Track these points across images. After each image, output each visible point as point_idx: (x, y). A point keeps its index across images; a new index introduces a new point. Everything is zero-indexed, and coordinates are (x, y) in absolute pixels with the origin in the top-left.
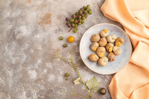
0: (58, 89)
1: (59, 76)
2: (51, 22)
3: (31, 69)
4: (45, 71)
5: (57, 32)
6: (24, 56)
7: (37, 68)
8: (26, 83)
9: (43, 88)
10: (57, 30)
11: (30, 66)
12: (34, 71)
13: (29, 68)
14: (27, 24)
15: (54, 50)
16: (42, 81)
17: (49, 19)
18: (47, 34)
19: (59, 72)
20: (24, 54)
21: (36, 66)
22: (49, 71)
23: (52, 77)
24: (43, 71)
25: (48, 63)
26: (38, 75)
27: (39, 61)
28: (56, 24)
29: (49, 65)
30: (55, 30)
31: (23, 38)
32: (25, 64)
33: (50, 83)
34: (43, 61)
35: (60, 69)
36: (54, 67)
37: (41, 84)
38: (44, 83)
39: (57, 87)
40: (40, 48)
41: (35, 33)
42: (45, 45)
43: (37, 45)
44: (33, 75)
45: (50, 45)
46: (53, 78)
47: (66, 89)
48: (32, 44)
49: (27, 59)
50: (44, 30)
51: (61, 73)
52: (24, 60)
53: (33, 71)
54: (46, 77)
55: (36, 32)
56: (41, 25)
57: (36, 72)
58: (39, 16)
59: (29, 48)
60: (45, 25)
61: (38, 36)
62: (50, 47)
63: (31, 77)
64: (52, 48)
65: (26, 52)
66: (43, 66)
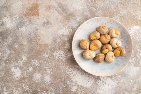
0: (45, 90)
1: (46, 75)
2: (39, 14)
3: (14, 67)
4: (31, 69)
5: (45, 24)
6: (7, 52)
7: (22, 65)
8: (8, 82)
9: (28, 89)
10: (46, 23)
11: (14, 63)
12: (18, 69)
13: (12, 65)
14: (11, 15)
15: (41, 45)
16: (26, 81)
17: (36, 10)
18: (34, 26)
19: (46, 70)
20: (7, 49)
21: (21, 63)
22: (35, 69)
23: (37, 77)
24: (28, 69)
25: (34, 61)
26: (22, 74)
27: (24, 58)
28: (44, 16)
29: (35, 62)
30: (43, 23)
31: (7, 30)
32: (8, 61)
33: (35, 83)
34: (28, 58)
35: (47, 68)
36: (40, 64)
37: (25, 83)
38: (28, 83)
39: (43, 88)
40: (25, 43)
41: (21, 26)
42: (31, 40)
43: (23, 39)
44: (17, 73)
45: (36, 40)
46: (39, 77)
47: (54, 90)
48: (17, 38)
49: (10, 55)
50: (31, 23)
51: (48, 71)
52: (6, 56)
53: (16, 68)
54: (31, 76)
55: (21, 24)
56: (27, 16)
57: (20, 70)
58: (26, 6)
59: (13, 43)
60: (32, 17)
61: (23, 29)
62: (36, 42)
63: (15, 76)
64: (39, 43)
65: (10, 46)
66: (28, 64)
